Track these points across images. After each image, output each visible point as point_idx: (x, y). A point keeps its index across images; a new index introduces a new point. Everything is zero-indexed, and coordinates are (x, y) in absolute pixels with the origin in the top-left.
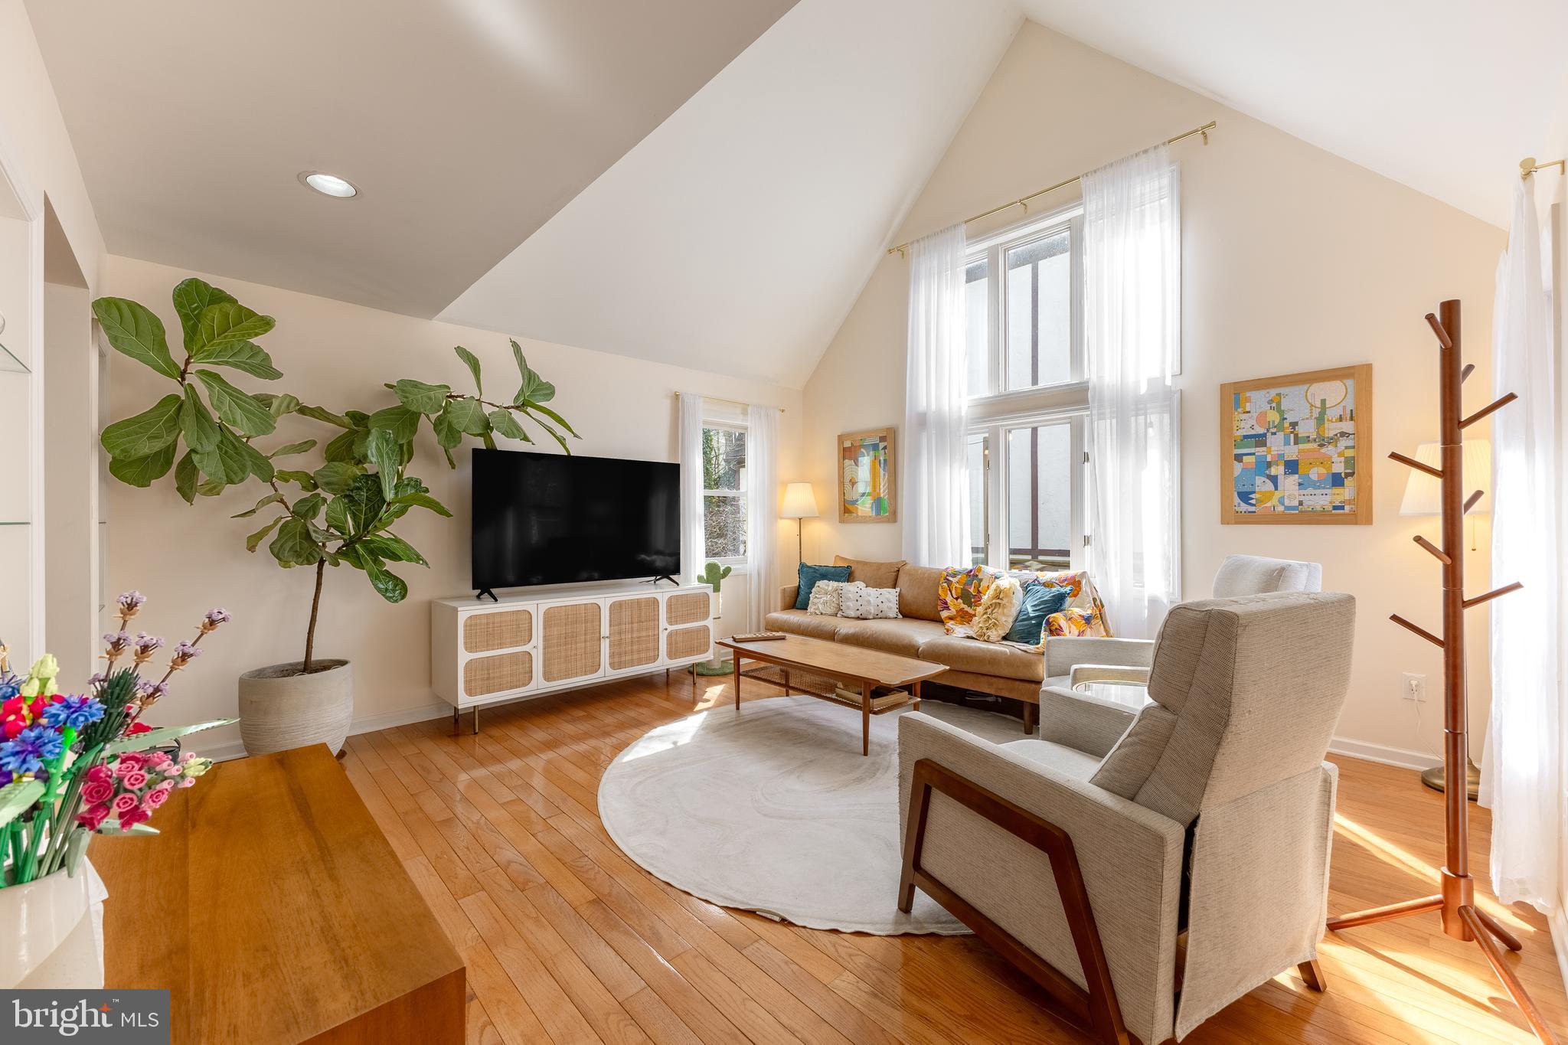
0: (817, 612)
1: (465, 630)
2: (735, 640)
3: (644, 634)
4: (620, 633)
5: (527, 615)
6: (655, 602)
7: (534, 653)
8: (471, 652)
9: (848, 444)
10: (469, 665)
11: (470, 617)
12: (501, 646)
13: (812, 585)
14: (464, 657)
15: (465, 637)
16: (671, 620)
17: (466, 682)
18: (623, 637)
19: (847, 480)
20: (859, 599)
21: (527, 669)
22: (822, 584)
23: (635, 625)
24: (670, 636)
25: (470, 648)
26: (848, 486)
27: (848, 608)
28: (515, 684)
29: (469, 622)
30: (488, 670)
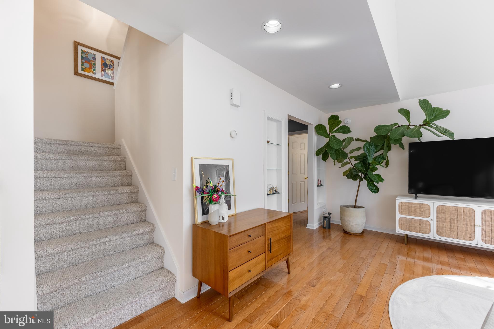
1: (399, 207)
4: (491, 226)
5: (428, 207)
7: (431, 222)
8: (402, 214)
10: (401, 219)
11: (401, 202)
12: (415, 215)
14: (399, 216)
15: (399, 209)
17: (399, 224)
21: (428, 228)
25: (401, 213)
28: (421, 231)
29: (401, 204)
30: (409, 223)
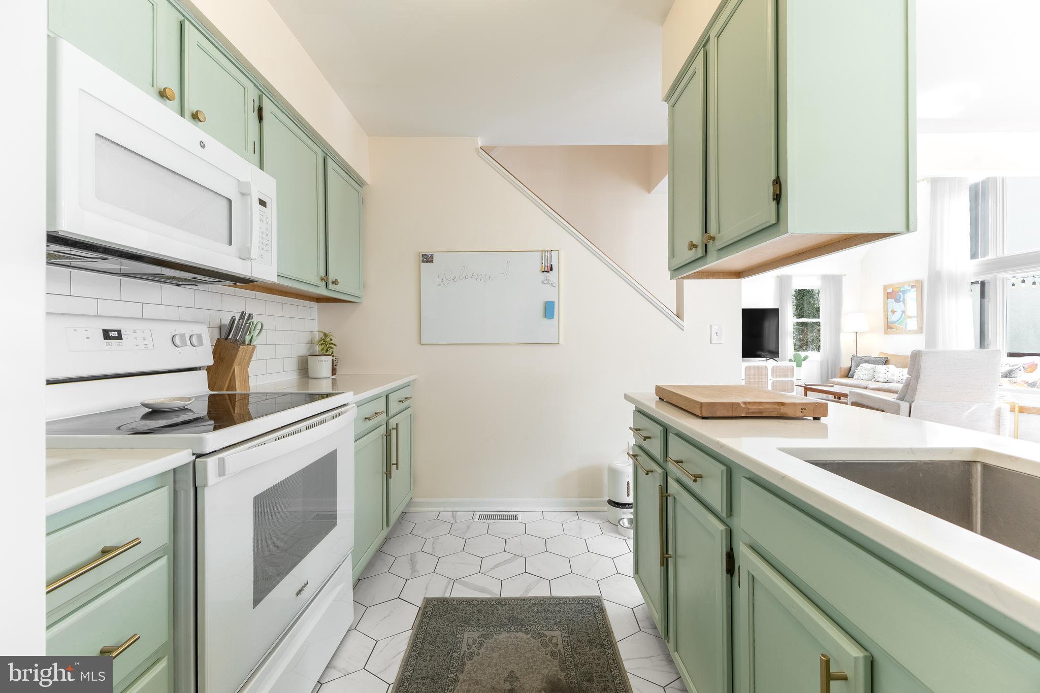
0: (859, 378)
2: (805, 385)
3: (761, 380)
4: (750, 379)
6: (766, 367)
9: (890, 290)
13: (858, 365)
16: (773, 376)
18: (751, 380)
19: (889, 310)
20: (887, 373)
22: (864, 365)
23: (756, 376)
24: (773, 383)
26: (890, 315)
27: (879, 377)
